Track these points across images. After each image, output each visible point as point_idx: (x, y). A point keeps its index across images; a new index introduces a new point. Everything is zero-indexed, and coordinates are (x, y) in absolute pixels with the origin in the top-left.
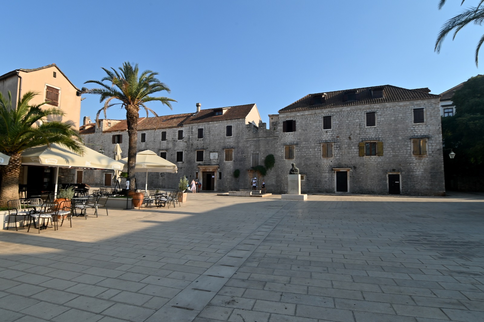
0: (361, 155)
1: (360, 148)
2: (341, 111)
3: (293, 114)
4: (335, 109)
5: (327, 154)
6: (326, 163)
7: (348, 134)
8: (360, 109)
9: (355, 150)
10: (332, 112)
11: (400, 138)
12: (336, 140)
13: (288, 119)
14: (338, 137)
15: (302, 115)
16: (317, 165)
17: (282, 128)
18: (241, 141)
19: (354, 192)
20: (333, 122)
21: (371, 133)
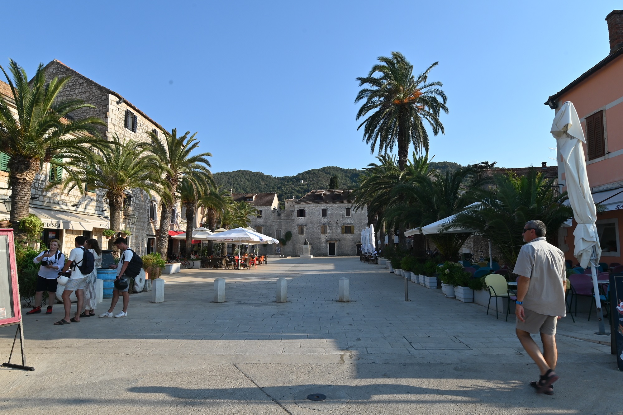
0: (343, 233)
1: (342, 229)
2: (332, 206)
3: (304, 206)
4: (329, 205)
5: (324, 232)
6: (324, 237)
7: (336, 220)
8: (343, 206)
9: (340, 230)
10: (327, 206)
11: (363, 224)
12: (329, 224)
13: (300, 209)
14: (330, 222)
15: (310, 207)
16: (318, 239)
17: (297, 214)
18: (268, 221)
19: (338, 255)
20: (328, 213)
21: (348, 220)
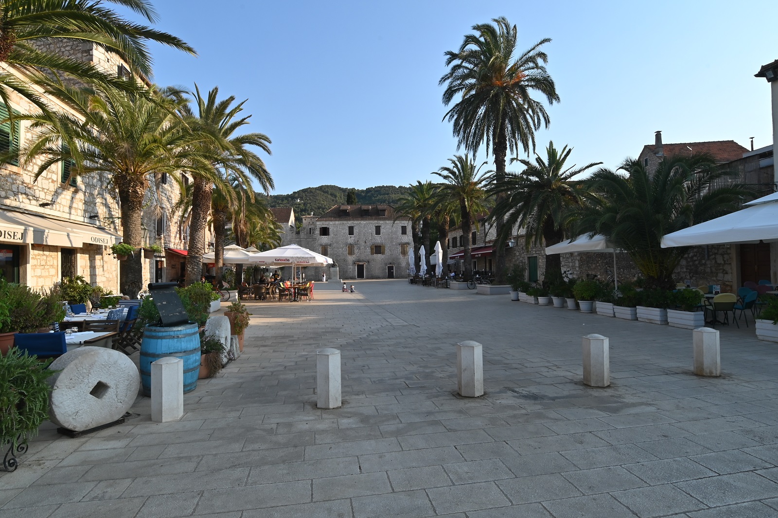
0: (372, 254)
1: (372, 249)
2: (360, 223)
3: (327, 223)
4: (356, 222)
5: (351, 253)
6: (351, 259)
7: (364, 240)
8: (372, 223)
9: (368, 250)
10: (354, 224)
11: (394, 243)
12: (357, 243)
13: (323, 226)
14: (358, 241)
15: (334, 224)
16: (345, 260)
17: (319, 232)
18: (286, 241)
19: (367, 278)
20: (355, 231)
21: (378, 240)
